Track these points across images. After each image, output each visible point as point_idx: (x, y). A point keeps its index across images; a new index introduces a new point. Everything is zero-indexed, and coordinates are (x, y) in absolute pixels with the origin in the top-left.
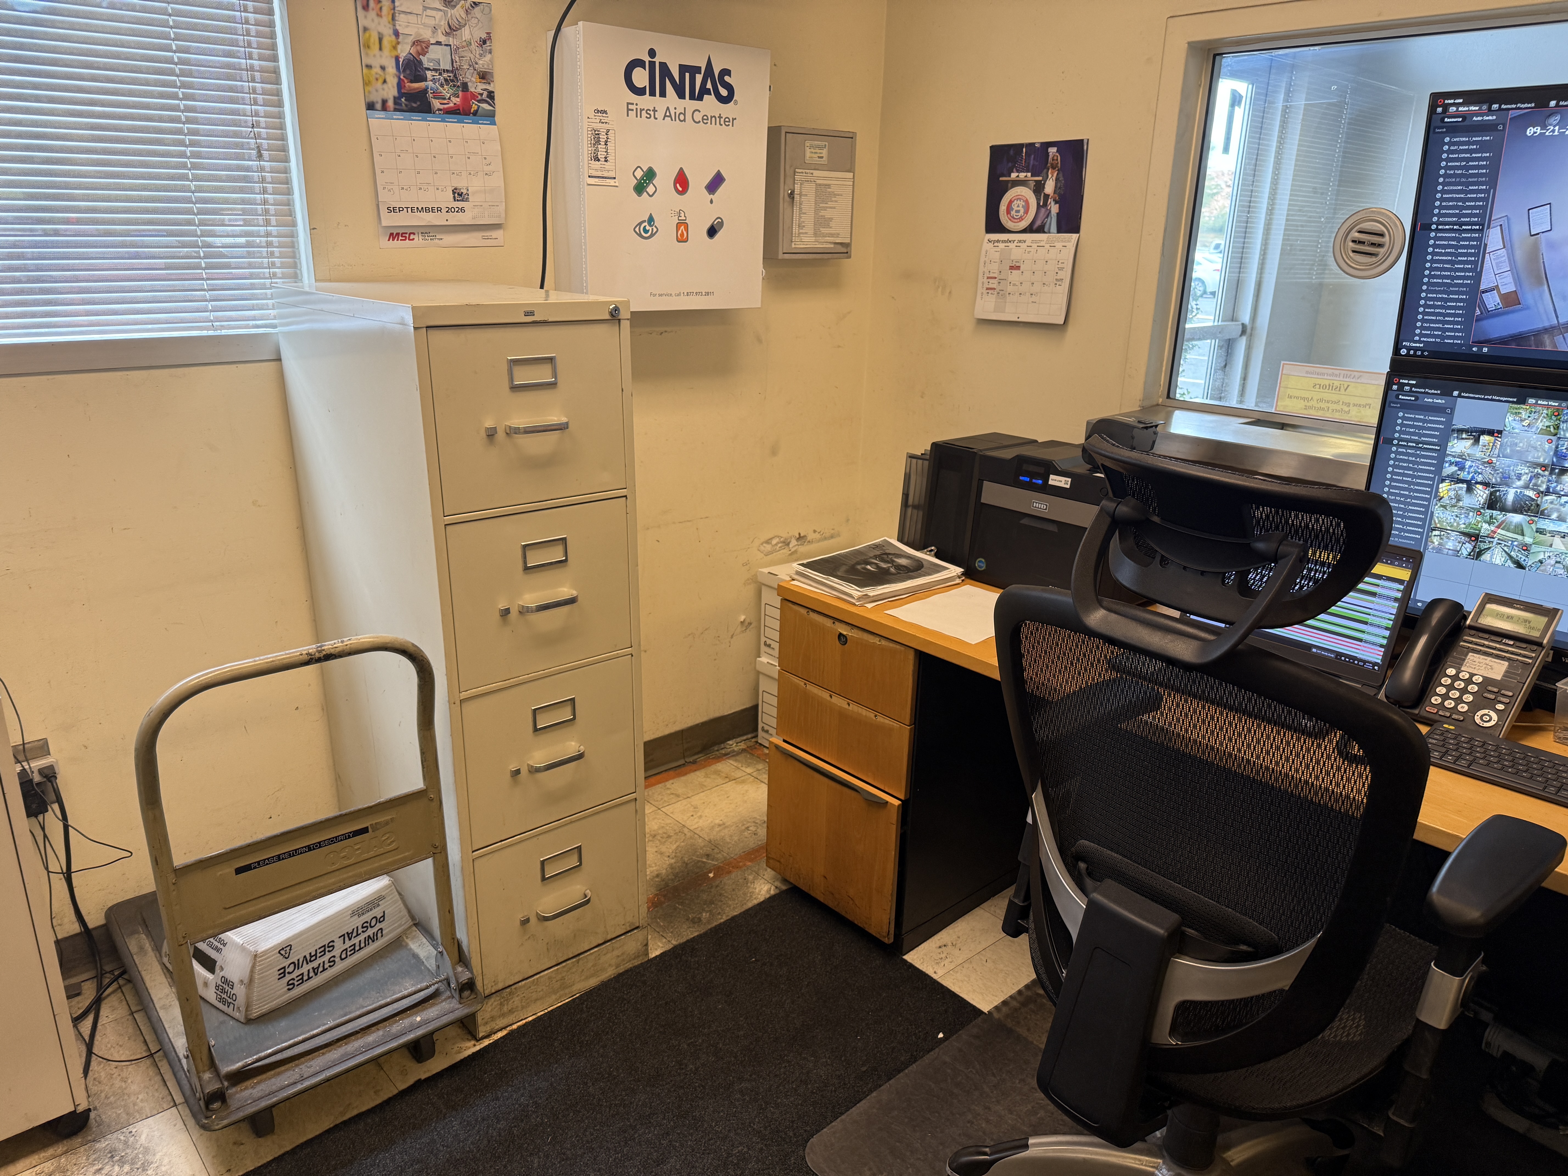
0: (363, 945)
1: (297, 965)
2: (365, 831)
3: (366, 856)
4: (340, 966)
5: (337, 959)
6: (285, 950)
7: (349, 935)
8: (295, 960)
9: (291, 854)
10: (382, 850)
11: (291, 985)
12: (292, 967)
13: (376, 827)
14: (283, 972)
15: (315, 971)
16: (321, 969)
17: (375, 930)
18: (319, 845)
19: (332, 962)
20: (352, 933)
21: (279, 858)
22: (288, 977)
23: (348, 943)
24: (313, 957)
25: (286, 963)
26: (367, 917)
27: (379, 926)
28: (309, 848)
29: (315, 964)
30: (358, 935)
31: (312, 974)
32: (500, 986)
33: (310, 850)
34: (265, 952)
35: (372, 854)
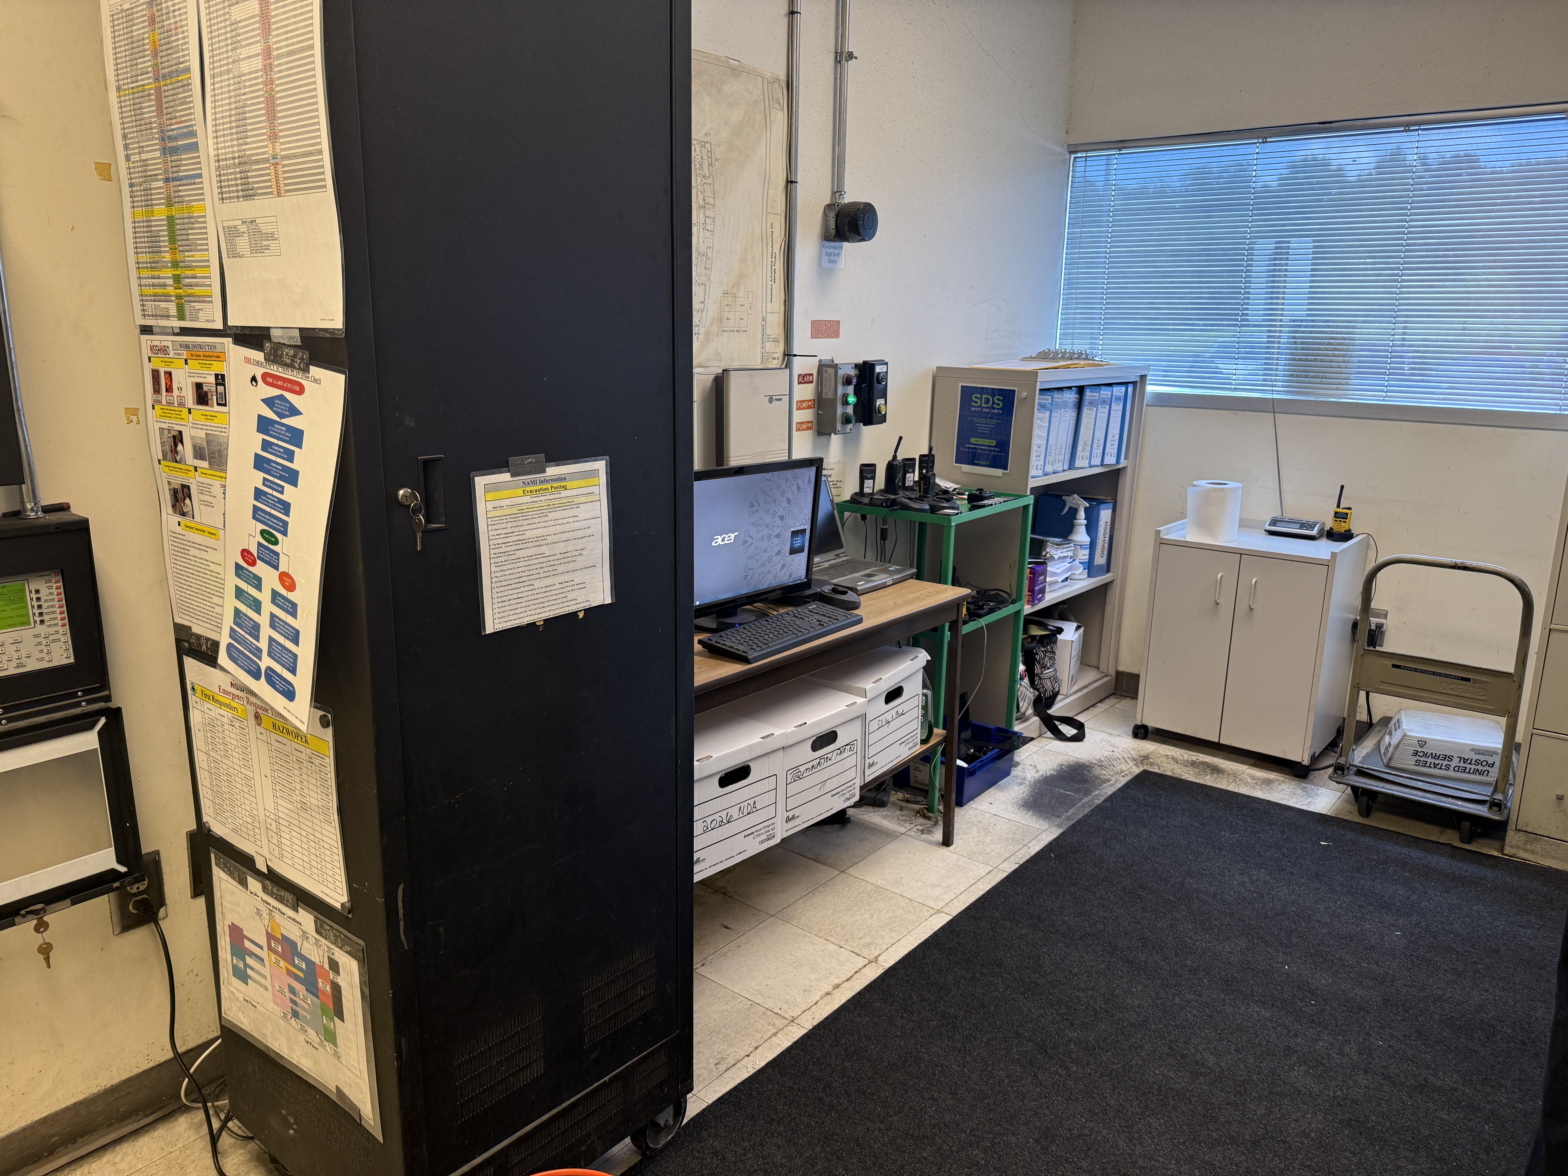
0: (1471, 772)
1: (1425, 755)
2: (1468, 680)
3: (1463, 695)
4: (1451, 773)
5: (1451, 769)
6: (1422, 743)
7: (1465, 761)
8: (1426, 751)
9: (1423, 671)
10: (1474, 696)
11: (1417, 763)
12: (1421, 754)
13: (1475, 681)
14: (1416, 753)
15: (1435, 765)
16: (1439, 767)
17: (1484, 769)
18: (1440, 674)
19: (1448, 768)
20: (1467, 760)
21: (1416, 670)
22: (1417, 758)
23: (1462, 764)
24: (1436, 757)
25: (1420, 750)
26: (1482, 758)
27: (1487, 768)
28: (1434, 673)
29: (1437, 762)
30: (1470, 763)
31: (1432, 765)
32: (1529, 830)
33: (1434, 674)
34: (1411, 736)
35: (1468, 695)
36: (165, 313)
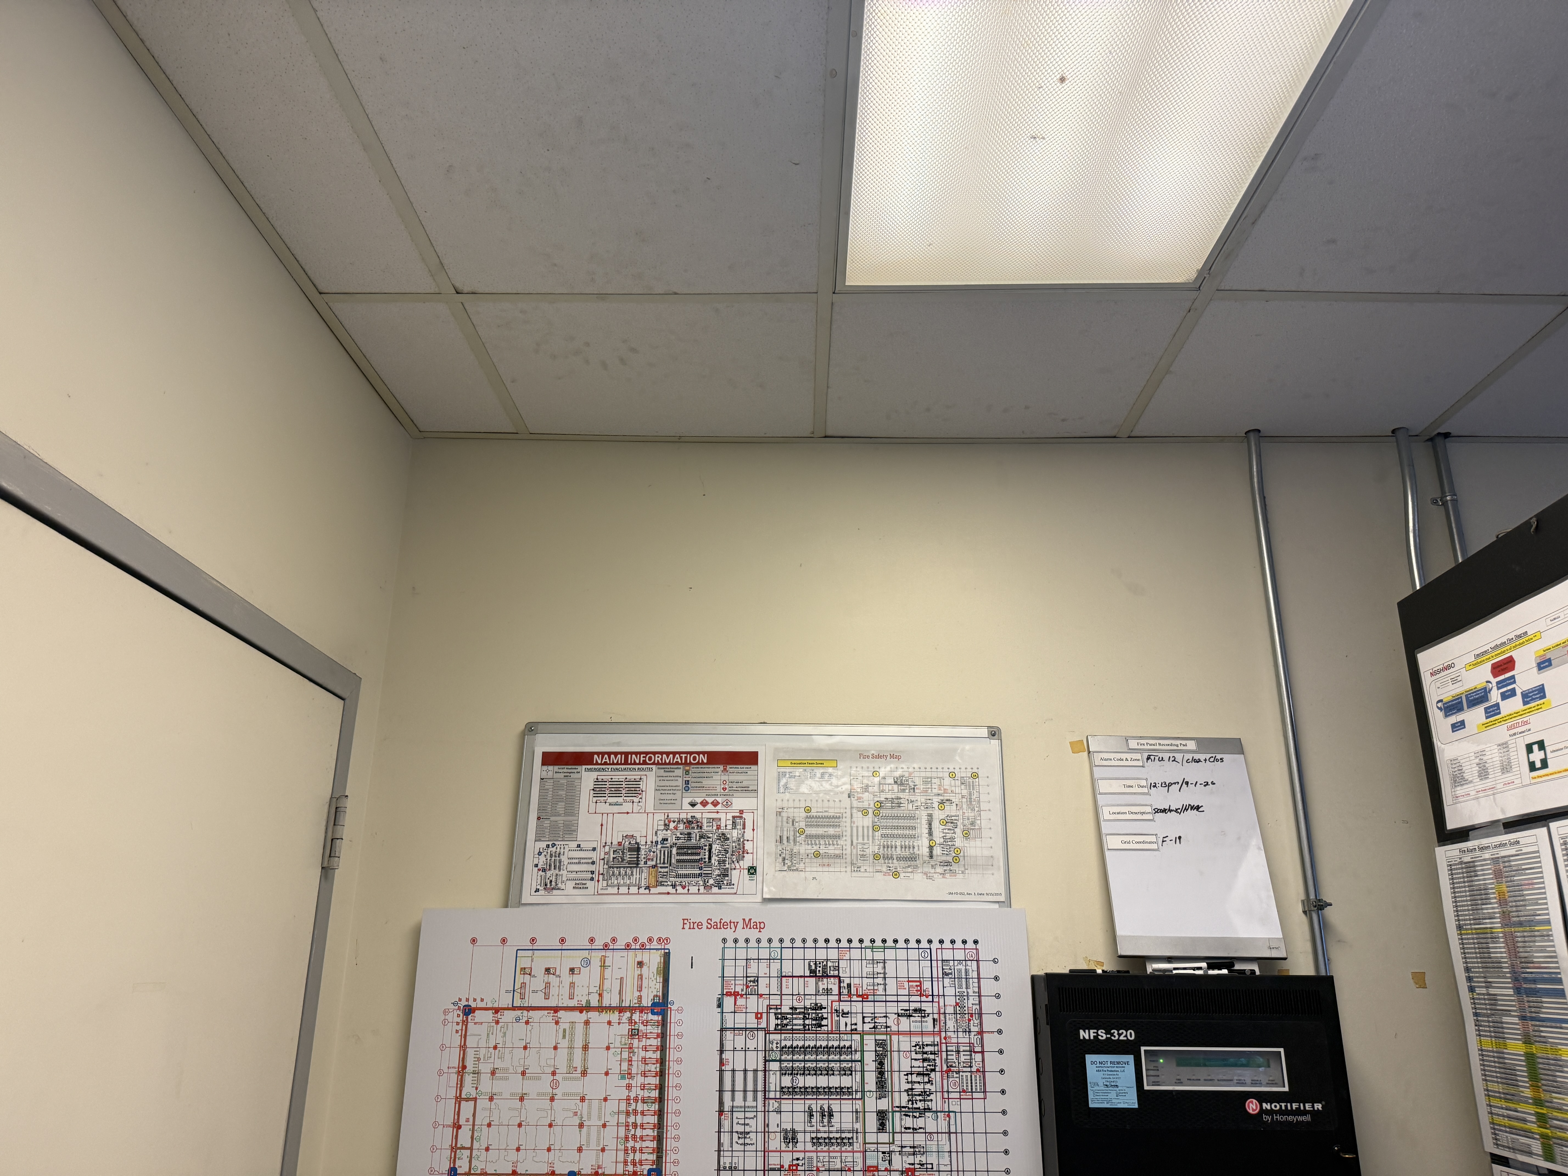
36: (1527, 1150)
